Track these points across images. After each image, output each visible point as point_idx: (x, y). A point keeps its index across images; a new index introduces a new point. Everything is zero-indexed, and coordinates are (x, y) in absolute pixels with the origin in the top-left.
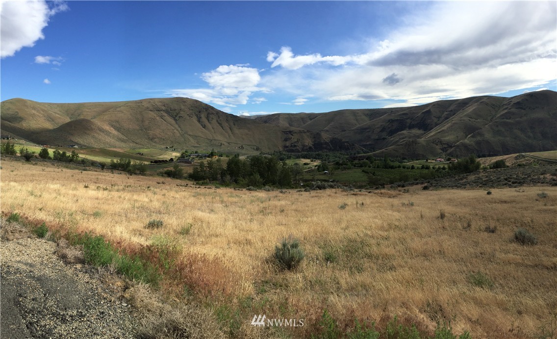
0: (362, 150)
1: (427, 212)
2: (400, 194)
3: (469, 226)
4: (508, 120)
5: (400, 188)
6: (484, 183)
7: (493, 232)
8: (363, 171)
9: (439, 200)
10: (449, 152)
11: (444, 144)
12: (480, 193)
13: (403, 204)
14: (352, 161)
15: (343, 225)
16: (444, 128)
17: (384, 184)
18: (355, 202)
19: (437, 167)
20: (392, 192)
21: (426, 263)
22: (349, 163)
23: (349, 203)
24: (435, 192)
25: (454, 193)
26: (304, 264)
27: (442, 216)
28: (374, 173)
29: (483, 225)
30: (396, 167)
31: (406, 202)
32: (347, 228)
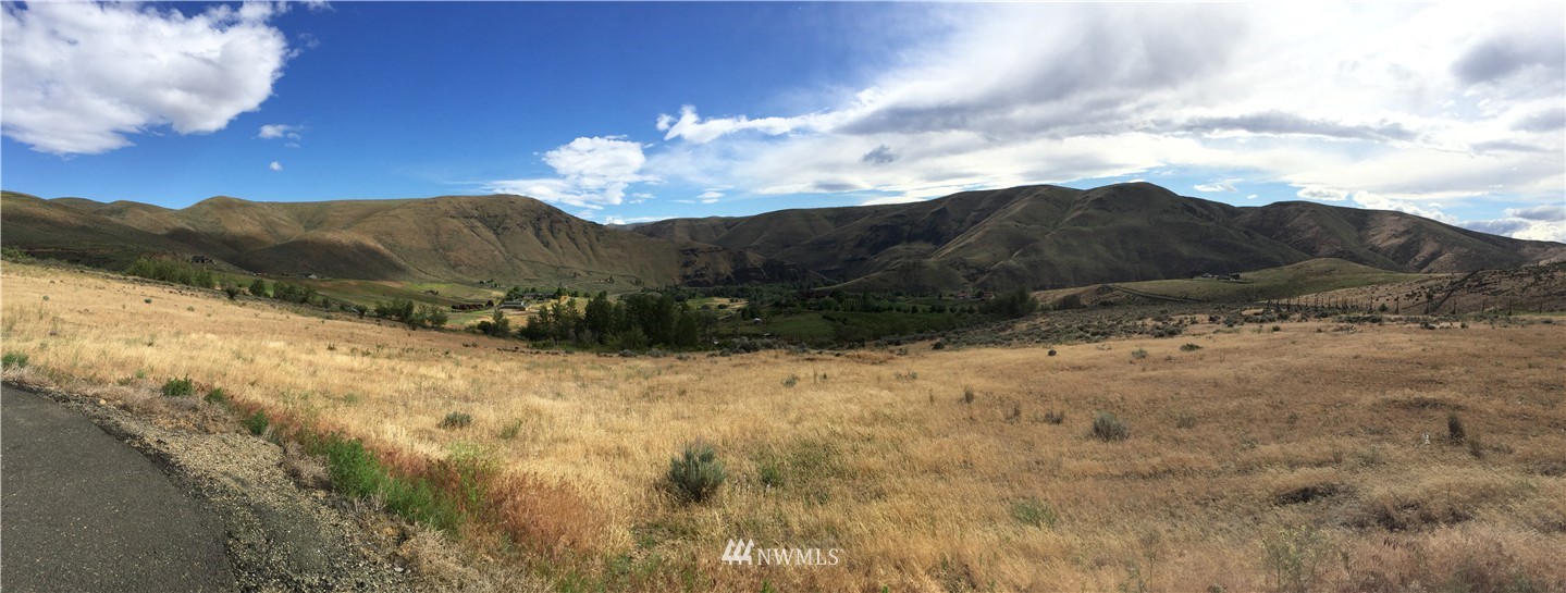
0: (823, 280)
1: (940, 391)
2: (892, 358)
3: (1017, 413)
4: (1084, 229)
5: (892, 347)
6: (1043, 335)
7: (1058, 421)
8: (824, 317)
9: (963, 369)
10: (979, 282)
11: (971, 267)
12: (1038, 353)
13: (899, 376)
14: (804, 300)
15: (793, 416)
16: (972, 240)
17: (863, 340)
18: (811, 374)
19: (959, 308)
20: (879, 354)
21: (941, 485)
22: (797, 303)
23: (802, 376)
24: (955, 354)
25: (990, 355)
26: (724, 491)
27: (969, 397)
28: (845, 320)
29: (1040, 410)
30: (884, 310)
31: (904, 372)
32: (799, 420)
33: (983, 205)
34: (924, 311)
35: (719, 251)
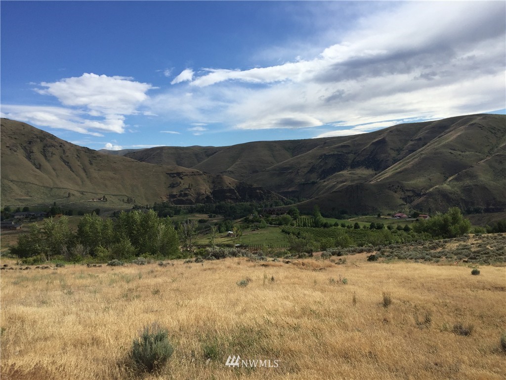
1: (362, 294)
2: (330, 266)
3: (428, 321)
5: (334, 257)
6: (472, 255)
7: (466, 334)
8: (283, 231)
9: (389, 278)
10: (414, 204)
11: (407, 190)
12: (462, 271)
13: (332, 281)
14: (267, 217)
15: (239, 309)
17: (312, 251)
18: (262, 277)
19: (395, 226)
20: (321, 263)
21: (346, 367)
23: (254, 278)
24: (385, 265)
25: (416, 269)
26: (172, 362)
27: (387, 303)
28: (299, 234)
29: (451, 321)
31: (336, 278)
32: (244, 311)
33: (421, 134)
34: (365, 227)
35: (201, 174)
